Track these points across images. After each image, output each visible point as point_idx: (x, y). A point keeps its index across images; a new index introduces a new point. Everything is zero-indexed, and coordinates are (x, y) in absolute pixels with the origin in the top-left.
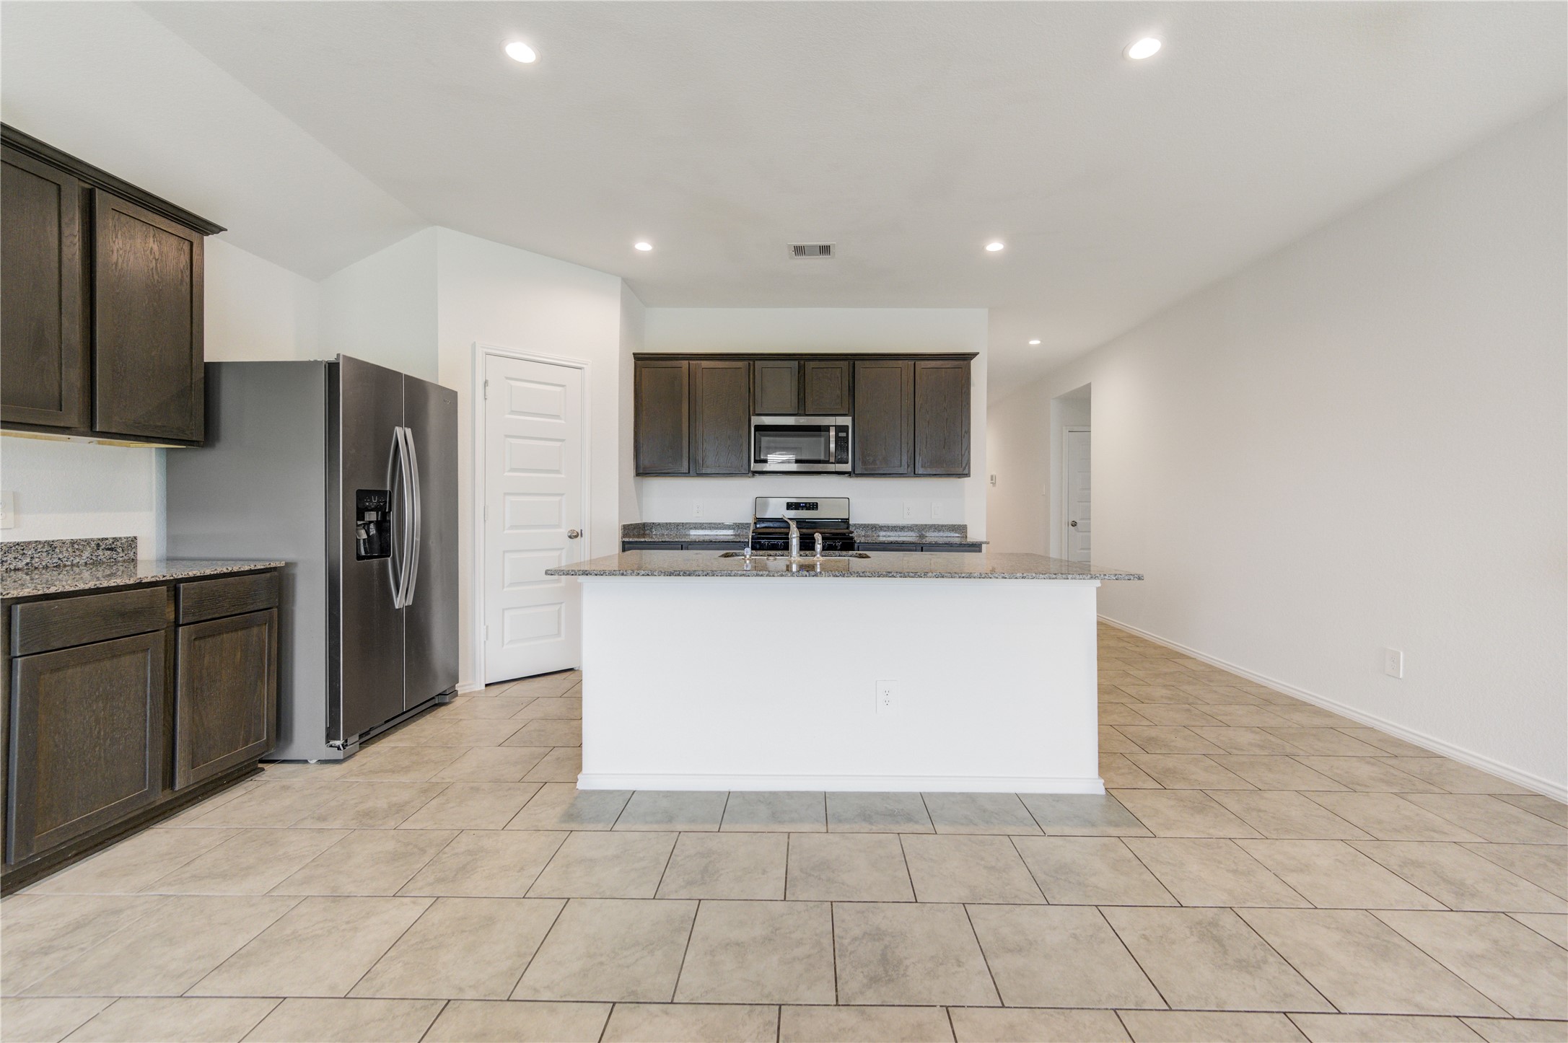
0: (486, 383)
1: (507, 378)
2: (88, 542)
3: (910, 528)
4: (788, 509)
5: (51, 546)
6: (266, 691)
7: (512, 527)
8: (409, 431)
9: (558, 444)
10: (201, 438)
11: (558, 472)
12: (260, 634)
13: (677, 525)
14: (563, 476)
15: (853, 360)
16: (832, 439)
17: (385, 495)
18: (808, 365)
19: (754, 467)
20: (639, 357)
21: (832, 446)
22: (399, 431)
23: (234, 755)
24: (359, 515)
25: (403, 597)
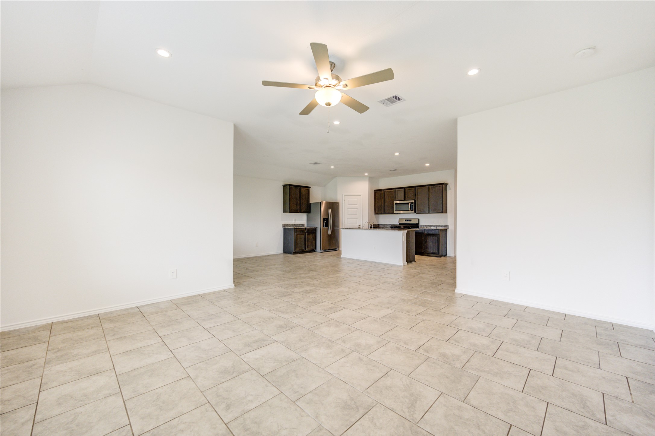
0: (344, 200)
1: (348, 199)
2: (301, 224)
3: (434, 226)
4: (405, 221)
5: (298, 224)
6: (314, 242)
7: (349, 224)
8: (331, 210)
9: (356, 209)
10: (309, 212)
11: (356, 214)
12: (314, 234)
13: (385, 224)
15: (415, 187)
16: (410, 205)
17: (327, 219)
18: (406, 189)
19: (395, 212)
20: (375, 190)
21: (409, 207)
22: (329, 210)
23: (311, 248)
24: (324, 221)
25: (330, 233)
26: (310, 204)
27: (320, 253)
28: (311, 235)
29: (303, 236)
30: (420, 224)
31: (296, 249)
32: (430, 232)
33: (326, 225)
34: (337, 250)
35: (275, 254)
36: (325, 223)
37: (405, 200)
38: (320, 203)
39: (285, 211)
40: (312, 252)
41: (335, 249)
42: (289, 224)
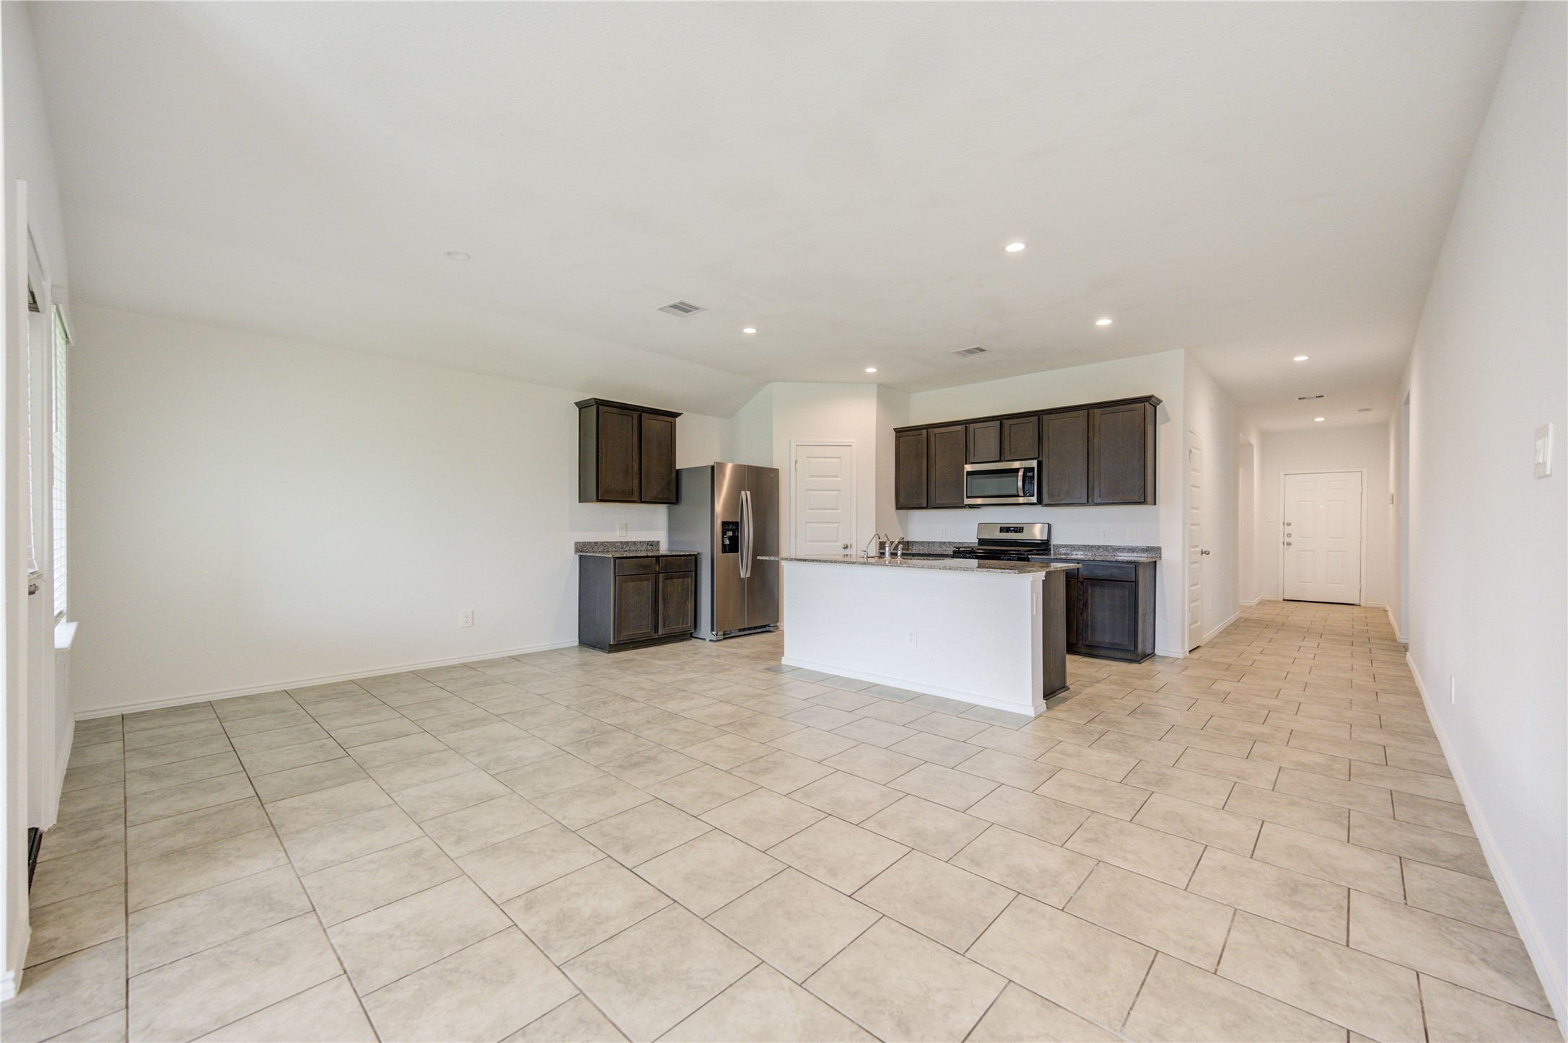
0: (796, 461)
1: (808, 457)
2: (645, 542)
3: (1105, 548)
4: (1000, 532)
5: (635, 543)
6: (690, 605)
7: (810, 541)
8: (748, 493)
9: (836, 493)
10: (675, 501)
11: (836, 509)
12: (689, 582)
13: (929, 543)
14: (840, 511)
15: (1039, 416)
16: (1020, 478)
17: (736, 524)
18: (1007, 423)
19: (967, 501)
20: (898, 431)
21: (1020, 484)
22: (743, 493)
23: (679, 627)
24: (724, 533)
25: (745, 573)
26: (678, 472)
27: (712, 643)
28: (677, 581)
29: (647, 586)
30: (1054, 541)
31: (620, 632)
32: (1100, 573)
33: (732, 546)
34: (772, 629)
35: (546, 648)
36: (730, 538)
37: (1000, 461)
38: (710, 470)
39: (582, 499)
40: (682, 640)
41: (765, 626)
42: (602, 543)
